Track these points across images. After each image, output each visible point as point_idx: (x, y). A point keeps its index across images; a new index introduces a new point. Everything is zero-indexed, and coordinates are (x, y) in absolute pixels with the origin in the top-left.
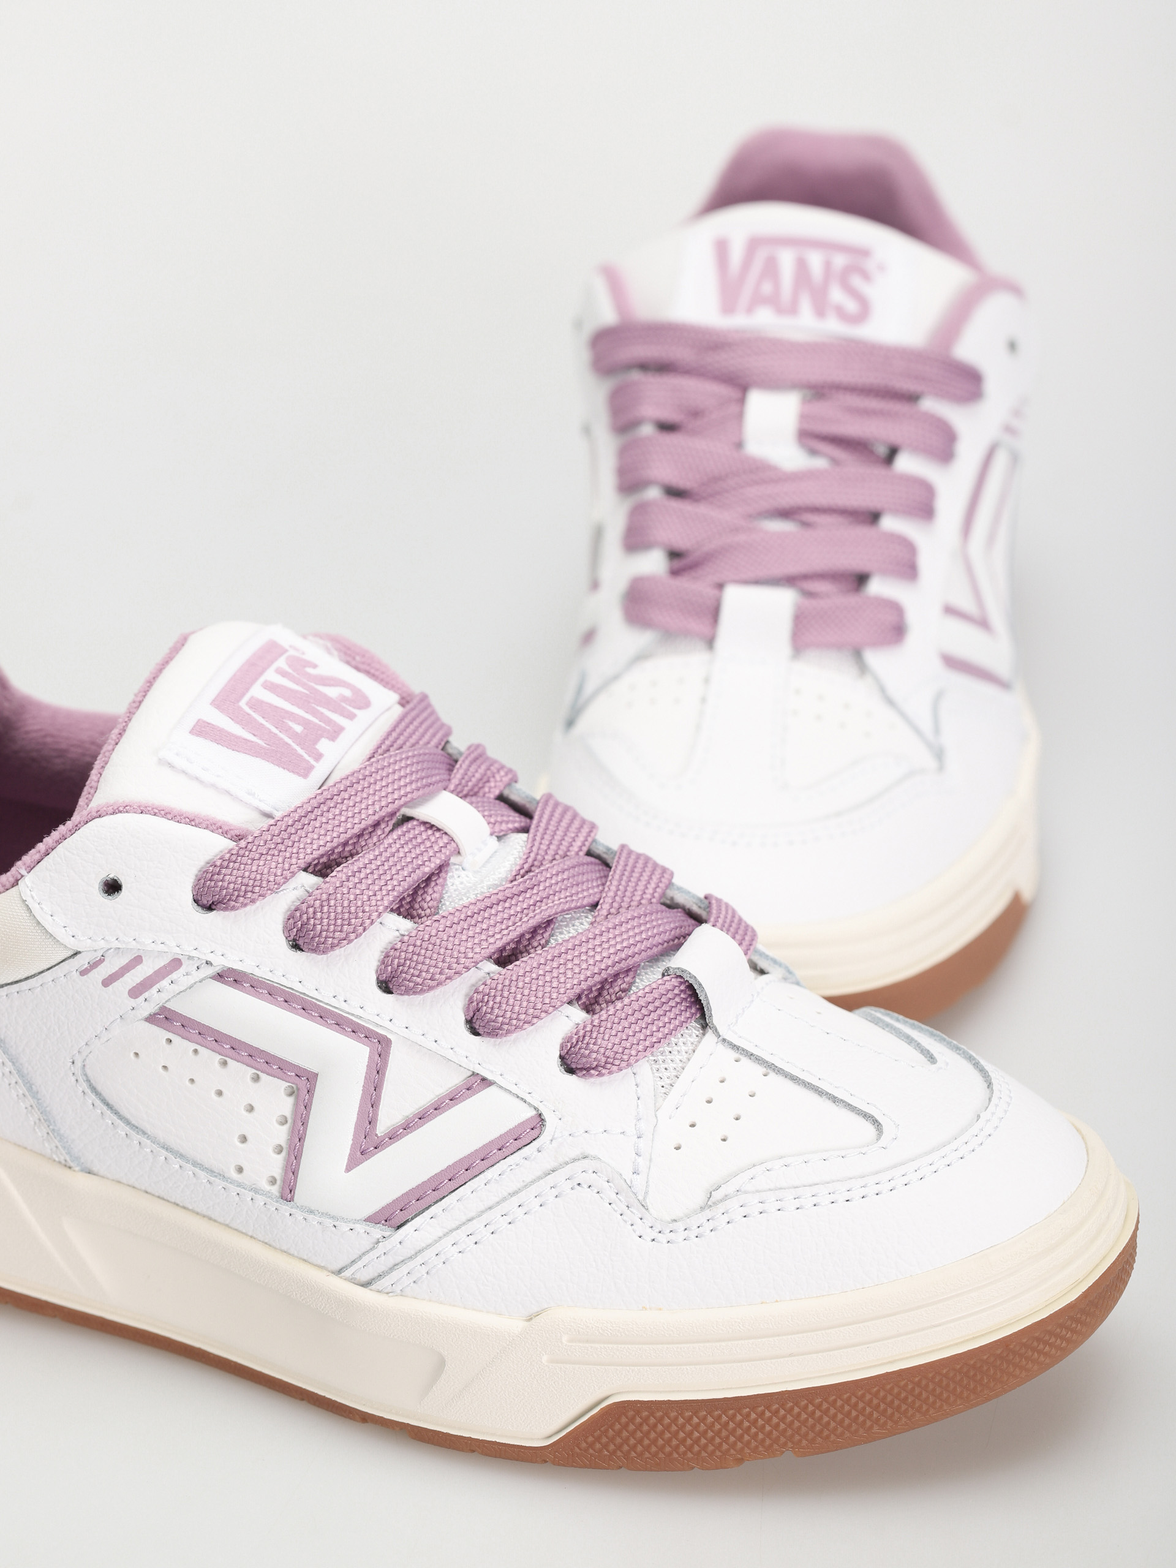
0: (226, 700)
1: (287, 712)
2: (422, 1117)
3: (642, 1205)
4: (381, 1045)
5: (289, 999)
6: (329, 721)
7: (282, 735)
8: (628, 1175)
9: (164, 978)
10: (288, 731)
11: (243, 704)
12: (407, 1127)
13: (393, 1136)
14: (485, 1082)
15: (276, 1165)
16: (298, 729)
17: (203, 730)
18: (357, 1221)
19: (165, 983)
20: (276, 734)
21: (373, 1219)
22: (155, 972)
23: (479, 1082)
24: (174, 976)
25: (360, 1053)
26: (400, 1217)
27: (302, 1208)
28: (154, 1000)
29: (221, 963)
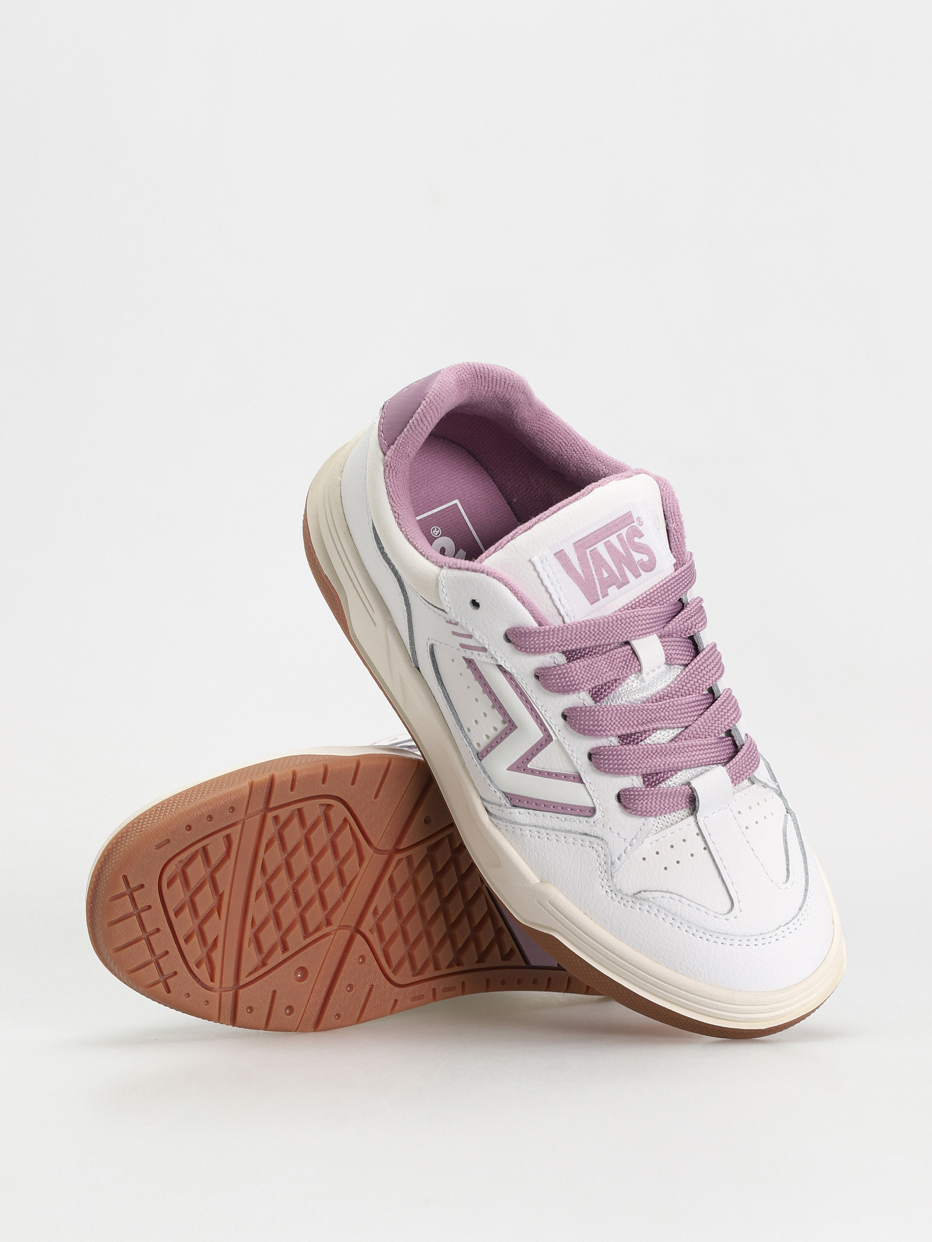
0: (581, 545)
1: (607, 564)
2: (549, 775)
3: (612, 875)
4: (547, 739)
5: (522, 694)
6: (624, 576)
7: (595, 577)
8: (615, 858)
9: (476, 651)
10: (600, 574)
11: (588, 551)
12: (541, 773)
13: (533, 772)
14: (581, 781)
15: (484, 742)
16: (606, 575)
17: (561, 556)
18: (499, 790)
19: (475, 652)
20: (593, 575)
21: (507, 795)
22: (474, 646)
23: (578, 779)
24: (481, 653)
25: (539, 735)
26: (517, 803)
27: (482, 767)
28: (469, 654)
29: (501, 663)
